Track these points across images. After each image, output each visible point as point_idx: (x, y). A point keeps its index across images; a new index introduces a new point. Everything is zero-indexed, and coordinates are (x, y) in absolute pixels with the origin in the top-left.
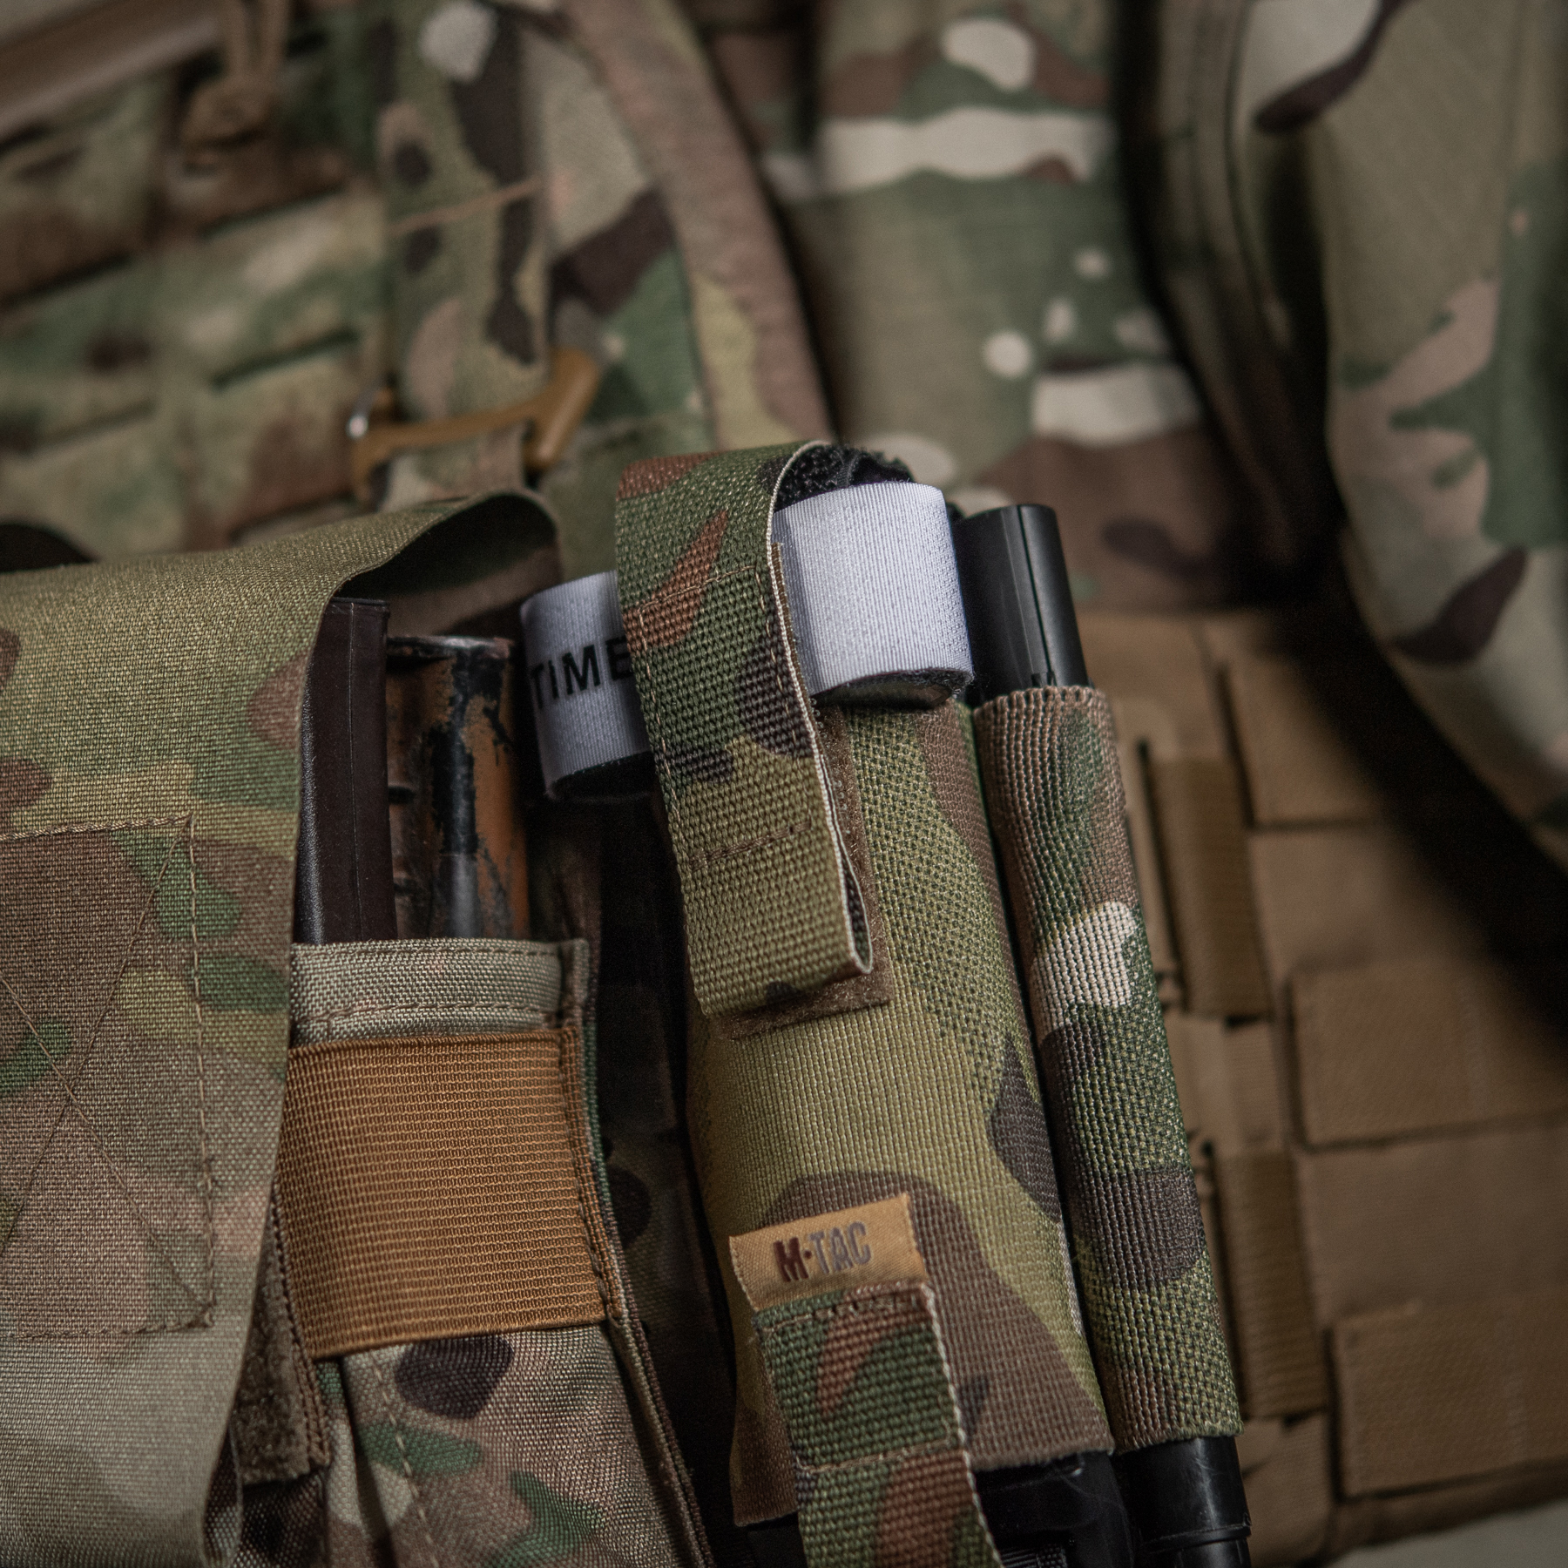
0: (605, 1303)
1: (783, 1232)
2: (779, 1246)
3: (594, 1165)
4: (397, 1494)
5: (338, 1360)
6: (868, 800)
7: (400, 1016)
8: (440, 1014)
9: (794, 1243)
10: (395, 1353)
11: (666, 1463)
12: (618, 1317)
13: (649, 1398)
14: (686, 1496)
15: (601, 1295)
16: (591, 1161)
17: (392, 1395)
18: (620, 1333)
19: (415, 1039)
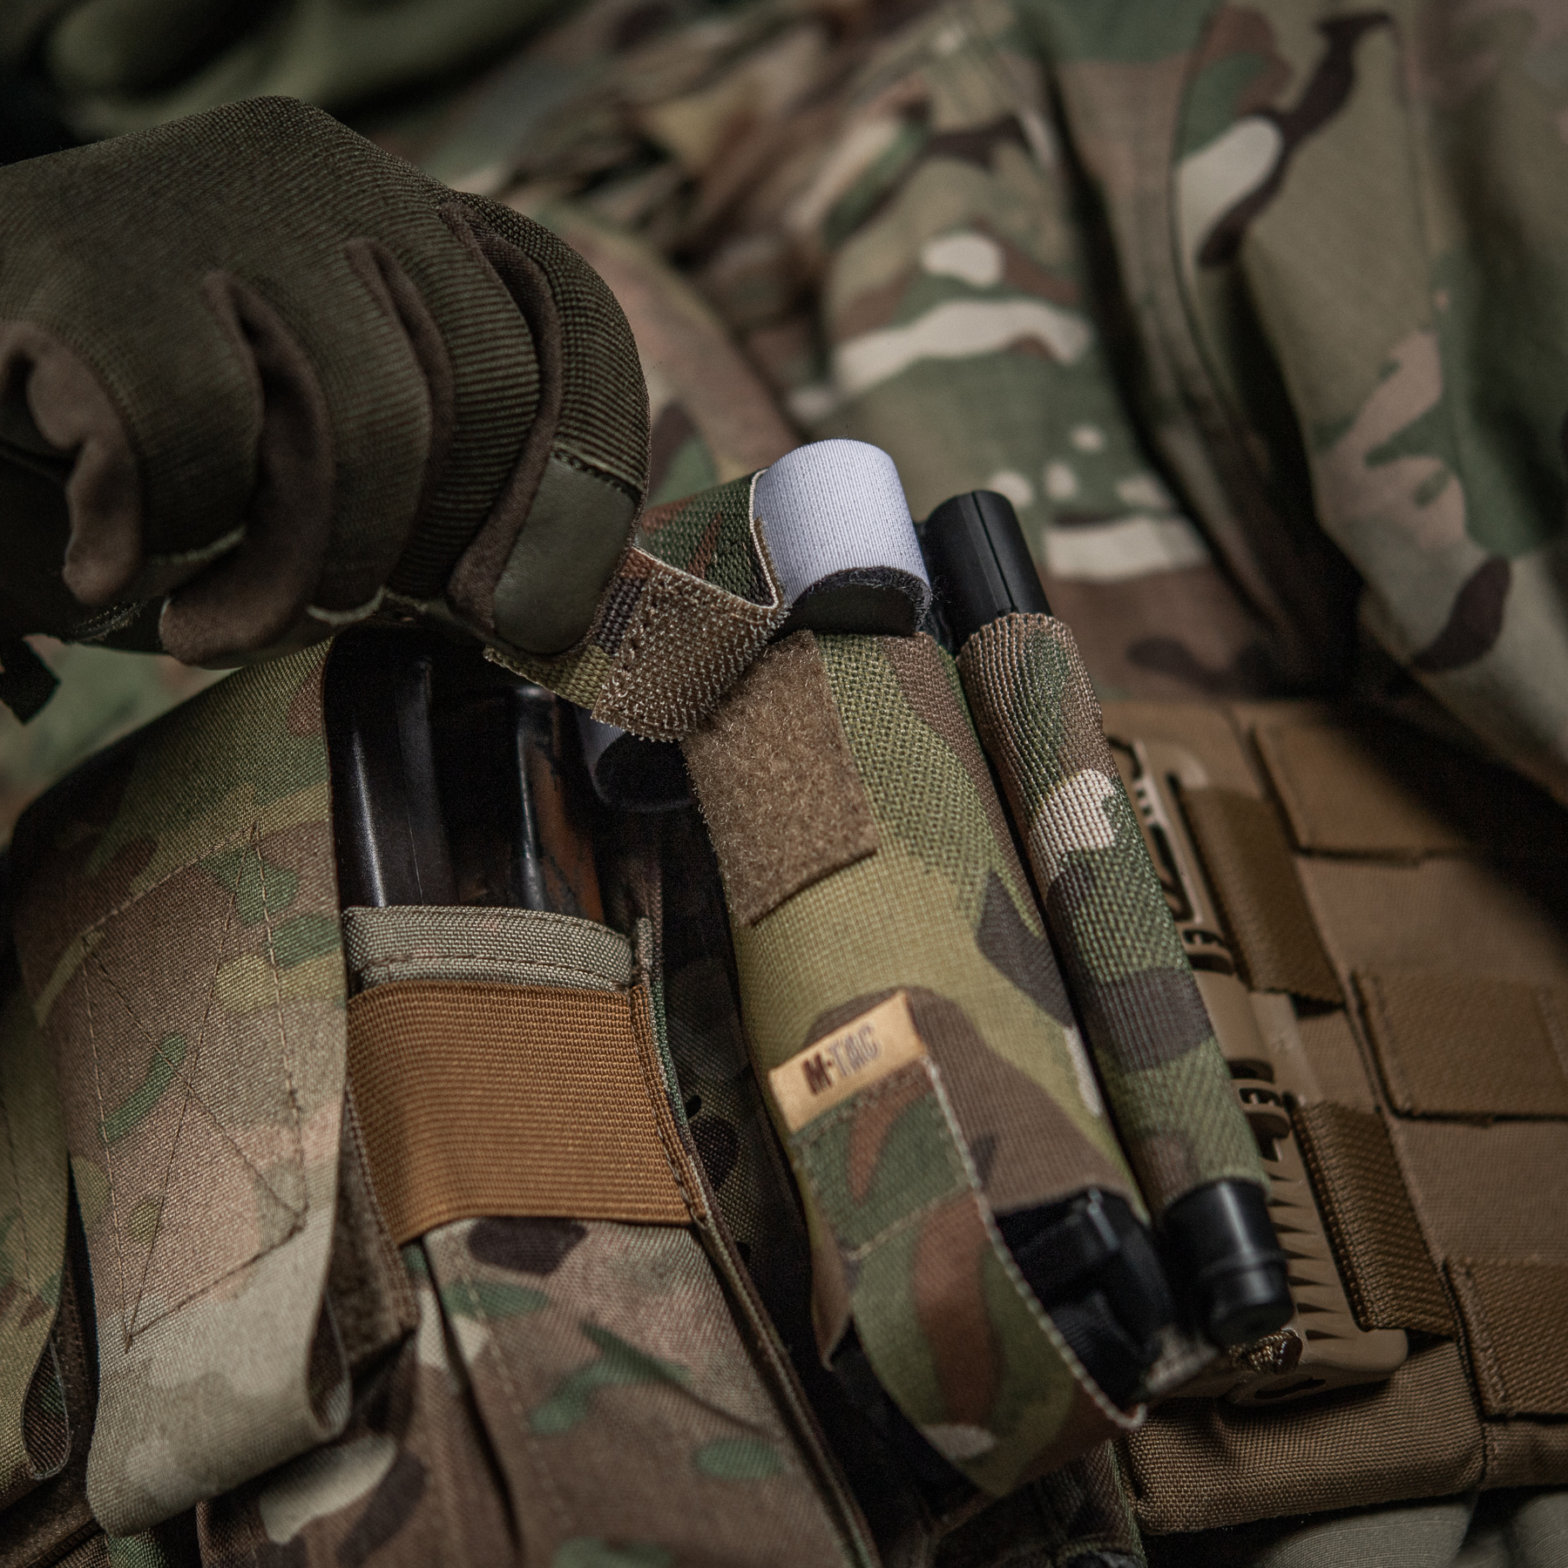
0: (688, 1207)
1: (809, 1055)
2: (807, 1065)
3: (670, 1097)
4: (472, 1336)
5: (419, 1241)
6: (844, 702)
7: (458, 965)
8: (500, 967)
9: (818, 1058)
10: (466, 1225)
11: (763, 1341)
12: (703, 1218)
13: (740, 1284)
14: (784, 1365)
15: (685, 1201)
16: (666, 1092)
17: (465, 1260)
18: (708, 1234)
19: (474, 985)
